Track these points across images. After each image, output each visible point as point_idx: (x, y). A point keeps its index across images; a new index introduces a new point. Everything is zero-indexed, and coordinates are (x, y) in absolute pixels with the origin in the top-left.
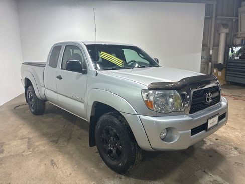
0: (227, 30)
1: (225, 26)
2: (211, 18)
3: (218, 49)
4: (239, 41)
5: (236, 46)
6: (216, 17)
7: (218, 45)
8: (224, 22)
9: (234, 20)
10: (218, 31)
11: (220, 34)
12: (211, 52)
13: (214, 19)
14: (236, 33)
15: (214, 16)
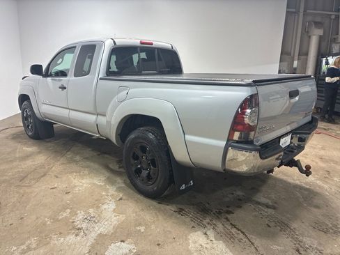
0: (320, 32)
1: (318, 25)
2: (297, 13)
3: (307, 59)
4: (336, 49)
5: (334, 55)
6: (305, 11)
7: (307, 54)
8: (318, 19)
9: (333, 17)
10: (308, 32)
11: (310, 37)
12: (295, 64)
13: (301, 14)
14: (334, 37)
15: (302, 10)
